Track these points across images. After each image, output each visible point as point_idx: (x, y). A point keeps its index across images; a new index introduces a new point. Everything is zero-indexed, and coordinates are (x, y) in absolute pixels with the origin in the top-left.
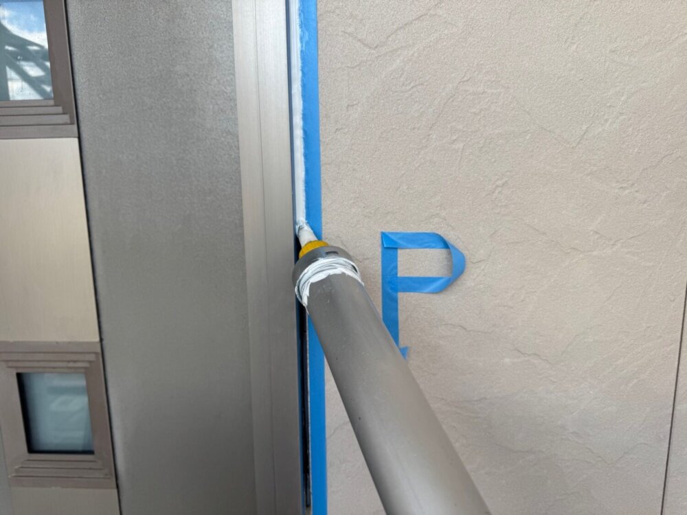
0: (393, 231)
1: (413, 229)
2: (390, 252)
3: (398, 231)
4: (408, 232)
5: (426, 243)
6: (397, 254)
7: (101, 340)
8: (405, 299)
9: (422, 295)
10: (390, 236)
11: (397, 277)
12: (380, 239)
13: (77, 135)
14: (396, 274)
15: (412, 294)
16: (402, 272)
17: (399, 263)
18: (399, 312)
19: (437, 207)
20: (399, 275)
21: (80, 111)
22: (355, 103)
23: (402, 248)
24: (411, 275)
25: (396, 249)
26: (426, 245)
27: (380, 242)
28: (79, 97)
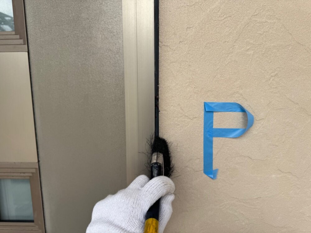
0: (211, 102)
1: (223, 100)
2: (210, 114)
3: (214, 102)
4: (220, 102)
5: (230, 109)
6: (213, 115)
7: (39, 161)
8: (217, 141)
9: (227, 139)
10: (209, 104)
11: (213, 128)
12: (204, 106)
13: (27, 51)
14: (213, 126)
15: (221, 138)
16: (216, 126)
17: (214, 120)
18: (213, 149)
19: (238, 87)
20: (214, 127)
21: (29, 37)
22: (191, 26)
23: (216, 112)
24: (221, 127)
25: (213, 112)
26: (230, 110)
27: (203, 108)
28: (28, 30)
